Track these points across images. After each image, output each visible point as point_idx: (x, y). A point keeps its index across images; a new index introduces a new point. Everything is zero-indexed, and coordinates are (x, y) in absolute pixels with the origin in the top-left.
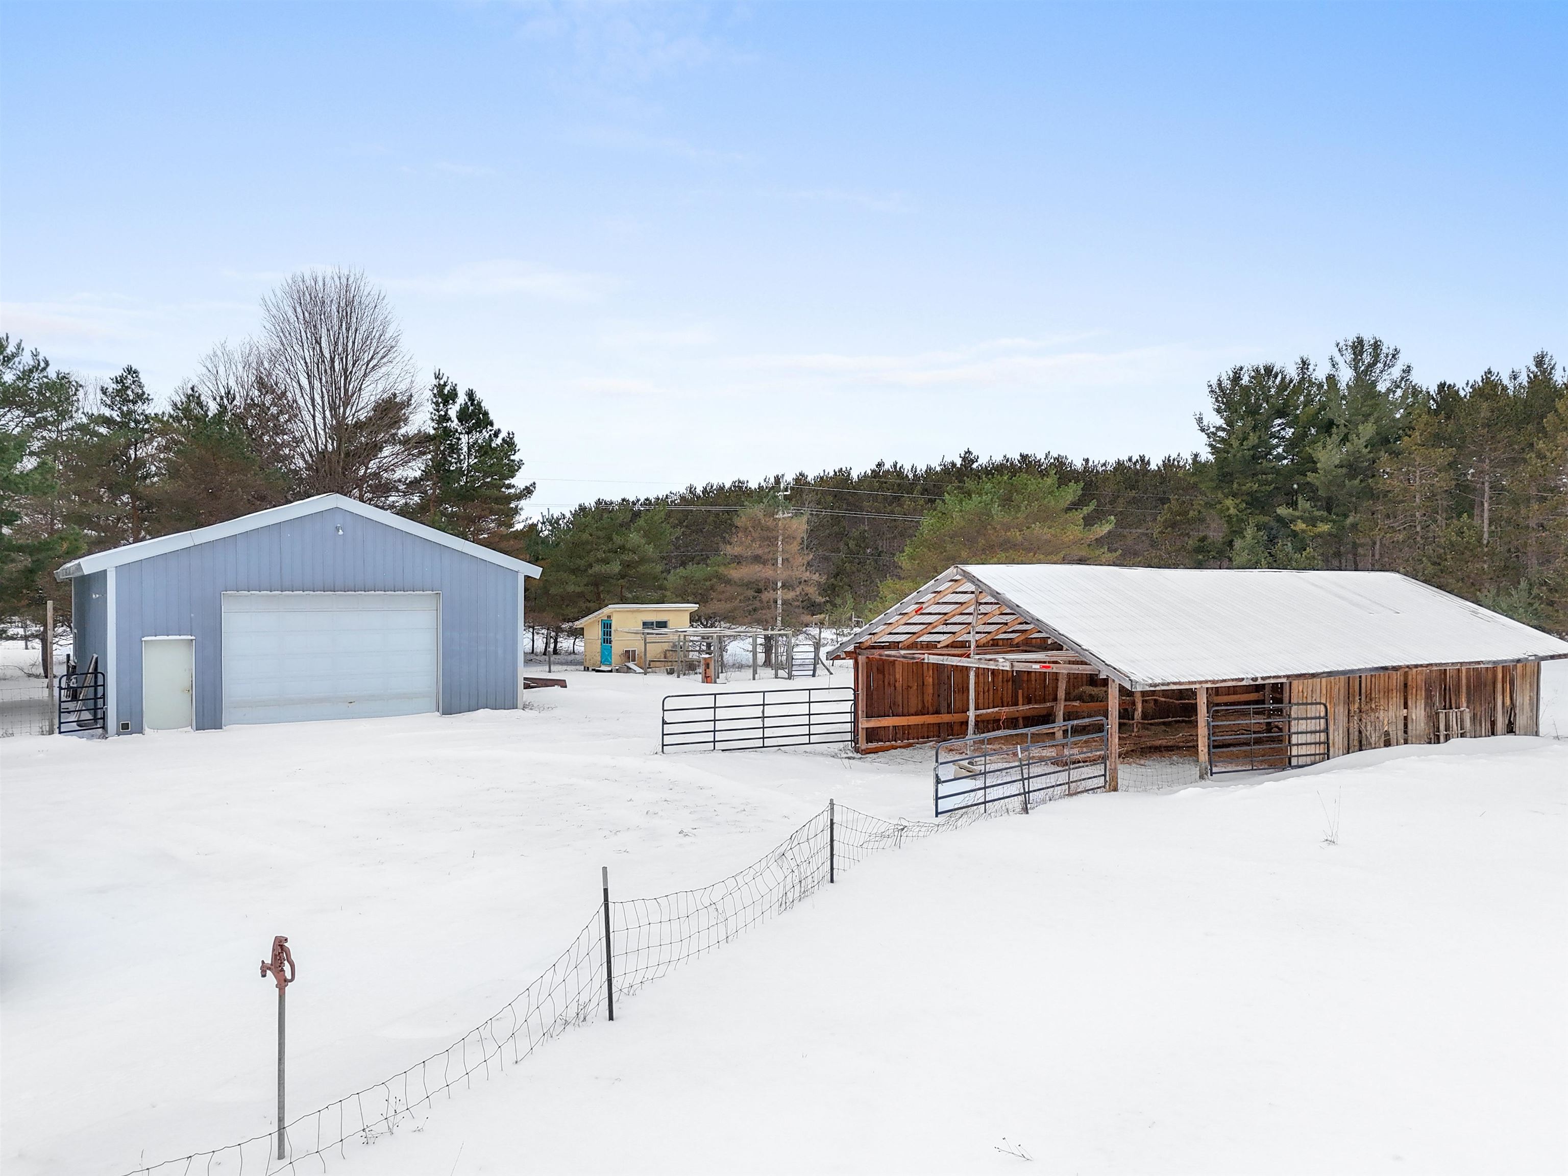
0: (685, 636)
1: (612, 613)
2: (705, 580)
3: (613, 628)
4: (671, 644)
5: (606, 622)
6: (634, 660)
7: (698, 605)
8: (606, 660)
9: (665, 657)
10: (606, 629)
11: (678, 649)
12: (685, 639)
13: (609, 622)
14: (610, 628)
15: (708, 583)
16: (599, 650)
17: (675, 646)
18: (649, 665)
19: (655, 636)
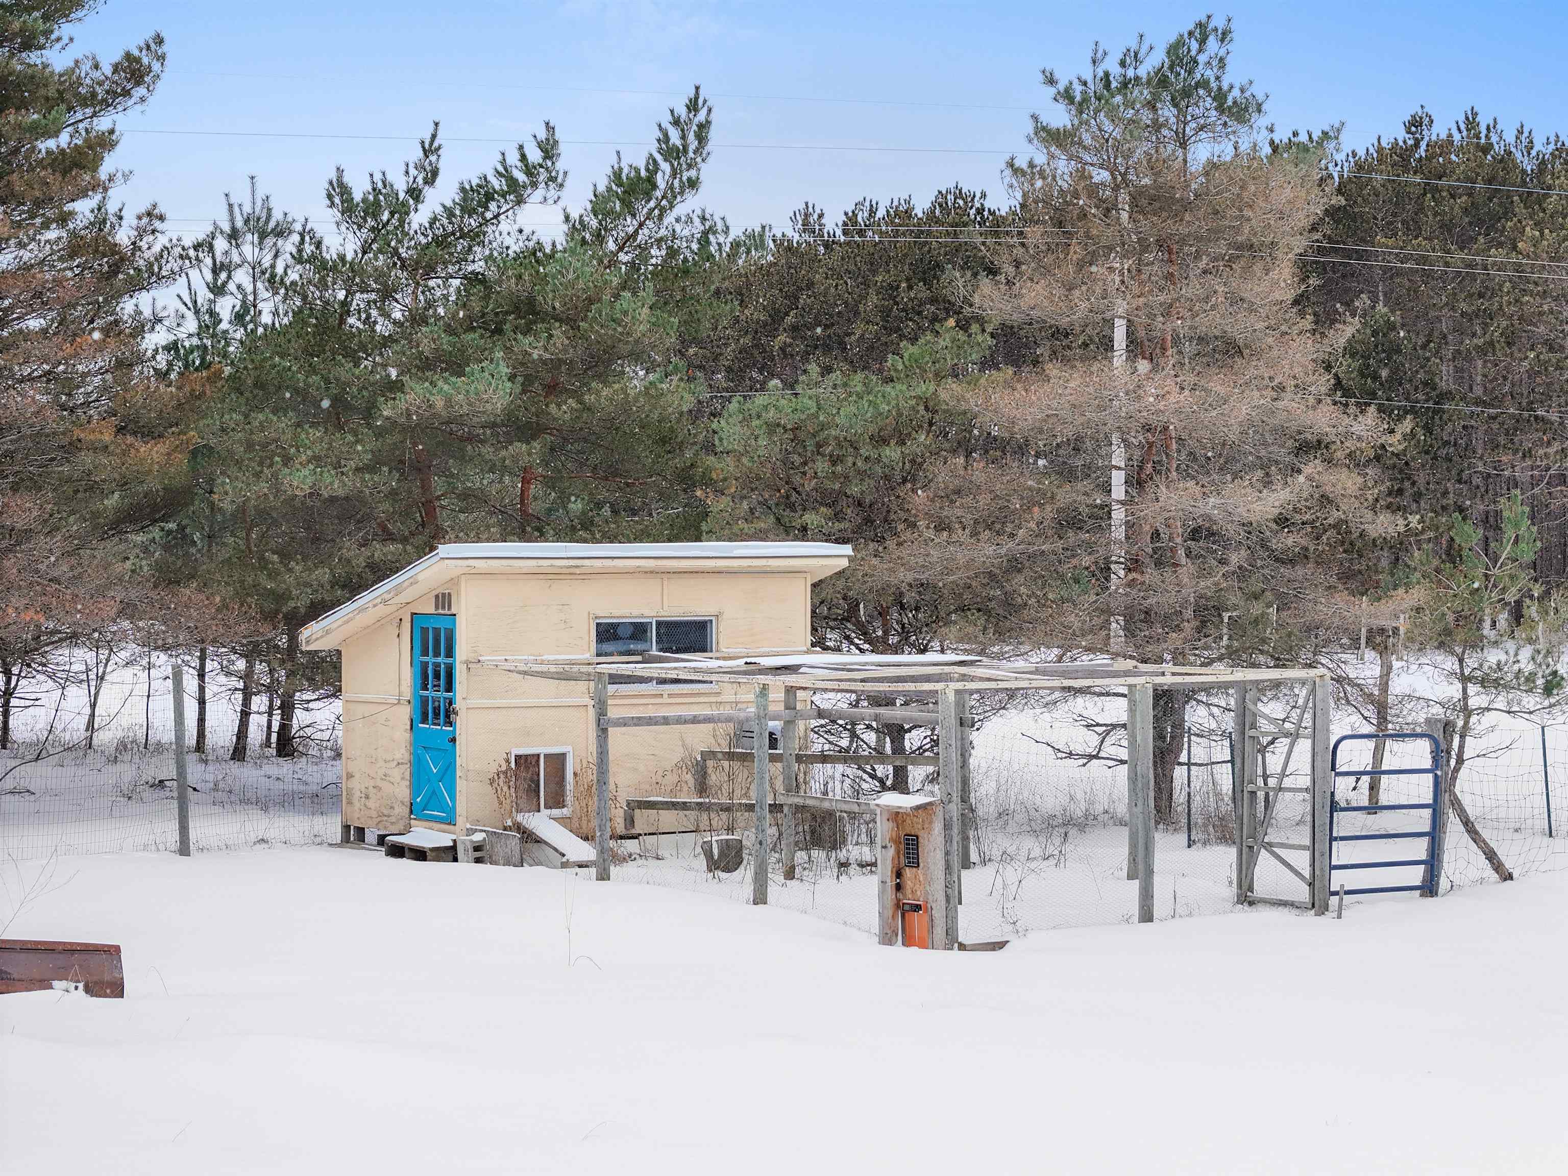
0: (791, 691)
1: (455, 581)
2: (880, 440)
3: (462, 652)
4: (730, 728)
5: (431, 624)
6: (557, 800)
7: (847, 550)
8: (433, 800)
9: (702, 788)
10: (430, 659)
11: (761, 748)
12: (790, 706)
13: (442, 624)
14: (450, 653)
15: (891, 453)
16: (402, 753)
17: (743, 733)
18: (630, 821)
19: (651, 688)
